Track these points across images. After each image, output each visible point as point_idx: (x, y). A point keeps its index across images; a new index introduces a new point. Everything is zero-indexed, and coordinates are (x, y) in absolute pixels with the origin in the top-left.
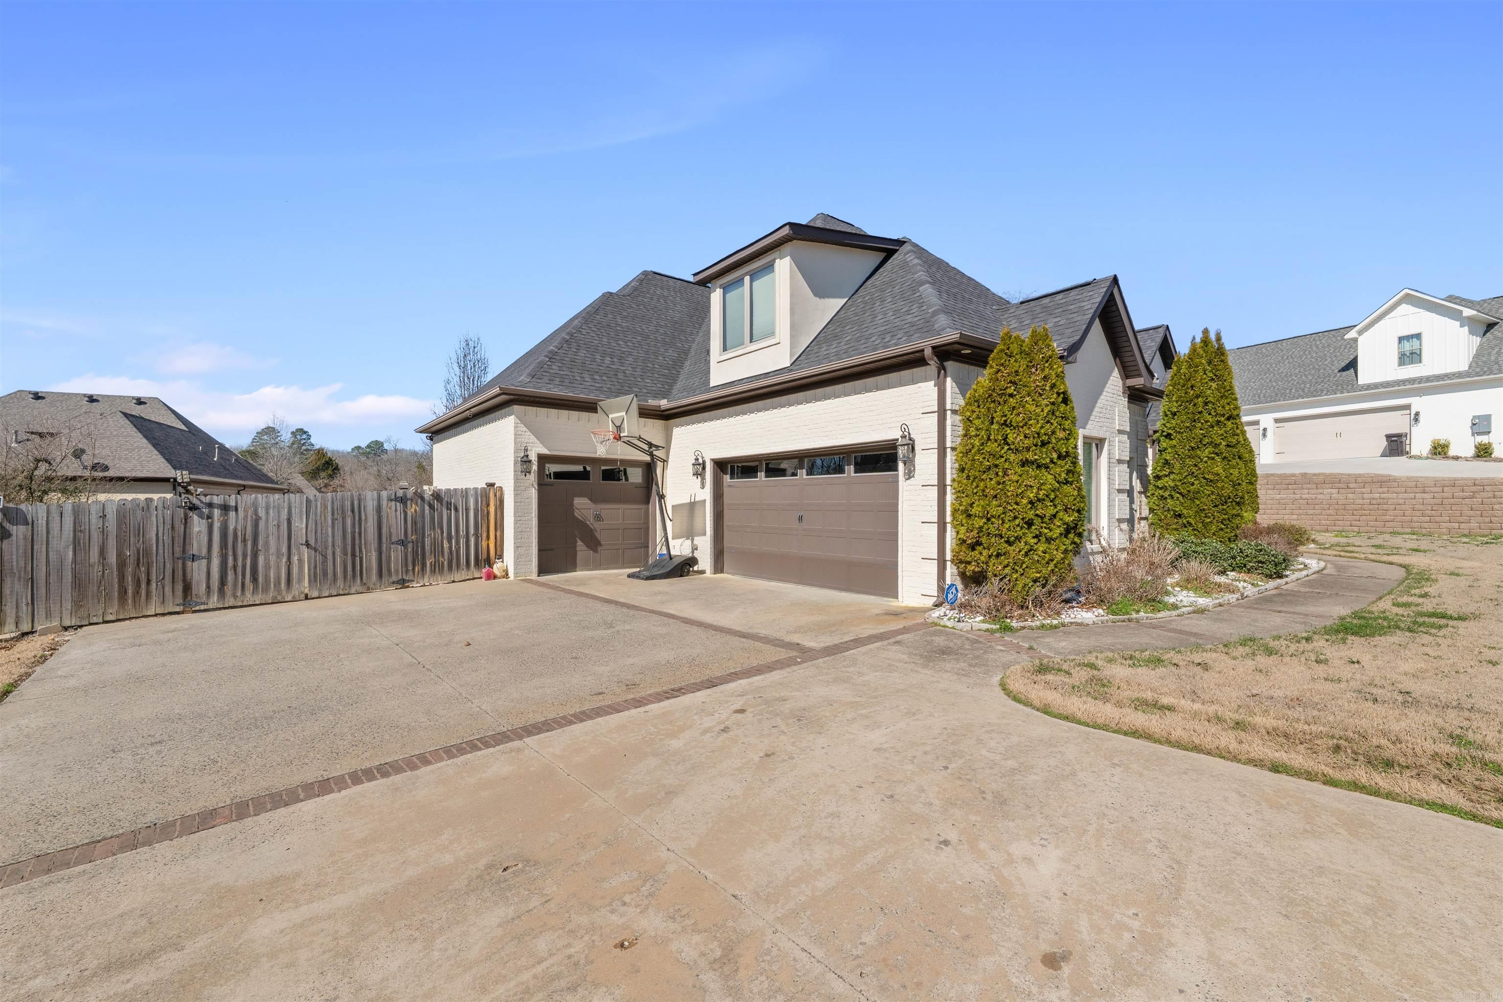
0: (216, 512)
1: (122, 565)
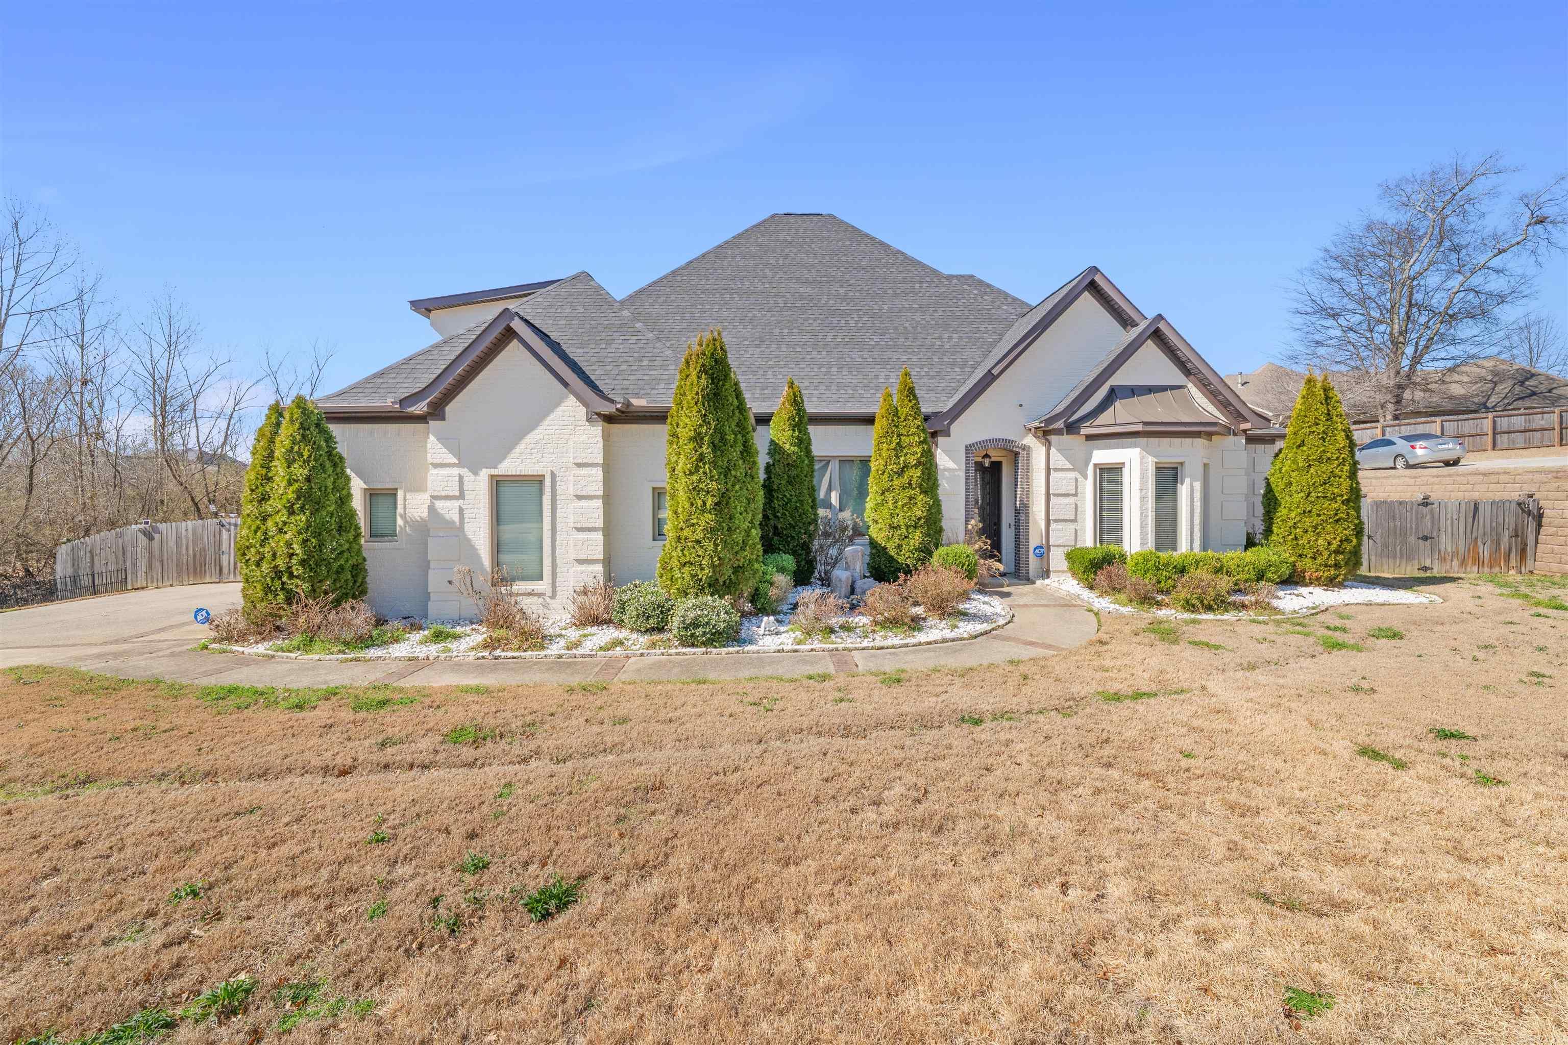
0: (232, 527)
1: (195, 556)
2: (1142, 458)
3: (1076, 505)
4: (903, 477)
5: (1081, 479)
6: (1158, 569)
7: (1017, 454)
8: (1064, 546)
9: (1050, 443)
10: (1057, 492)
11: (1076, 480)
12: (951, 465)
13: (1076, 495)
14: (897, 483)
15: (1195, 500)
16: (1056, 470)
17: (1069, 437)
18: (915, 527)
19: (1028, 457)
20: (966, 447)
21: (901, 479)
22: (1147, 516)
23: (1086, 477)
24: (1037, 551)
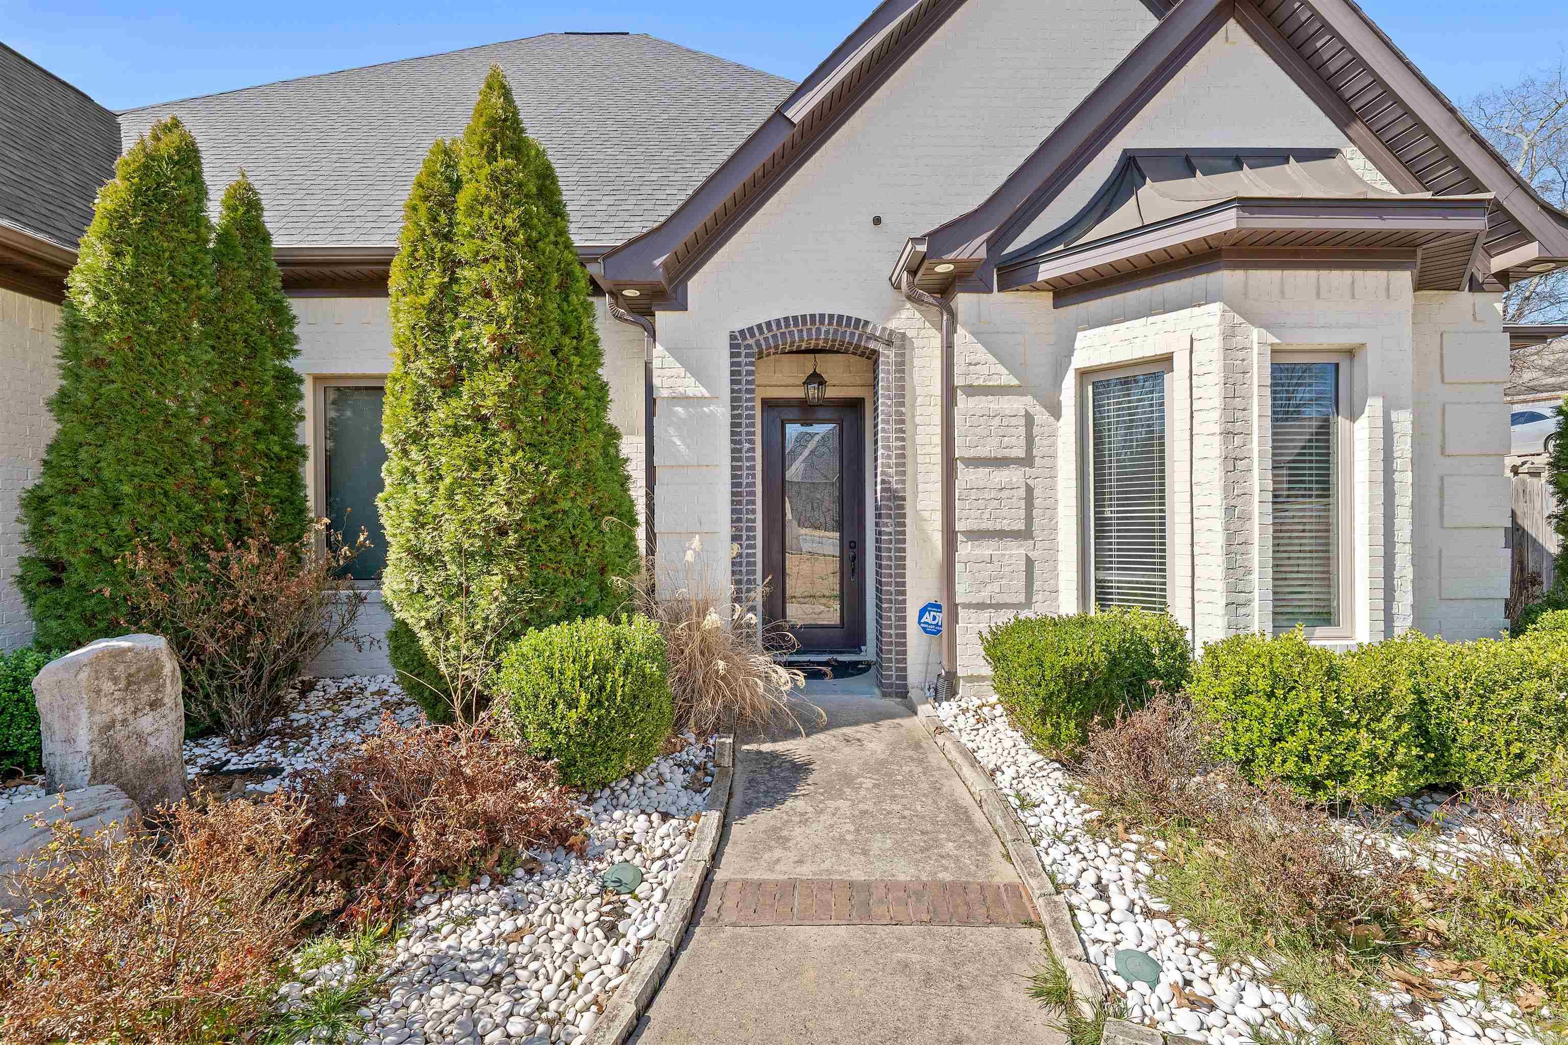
2: (1229, 334)
3: (1029, 490)
4: (459, 395)
5: (1041, 416)
6: (1338, 723)
7: (872, 357)
8: (998, 606)
9: (952, 315)
10: (972, 453)
11: (1029, 419)
12: (692, 387)
13: (1027, 461)
14: (441, 413)
15: (1398, 464)
16: (972, 391)
17: (1008, 297)
18: (489, 557)
19: (901, 366)
20: (733, 337)
21: (454, 402)
22: (1245, 518)
23: (1055, 411)
24: (927, 618)
